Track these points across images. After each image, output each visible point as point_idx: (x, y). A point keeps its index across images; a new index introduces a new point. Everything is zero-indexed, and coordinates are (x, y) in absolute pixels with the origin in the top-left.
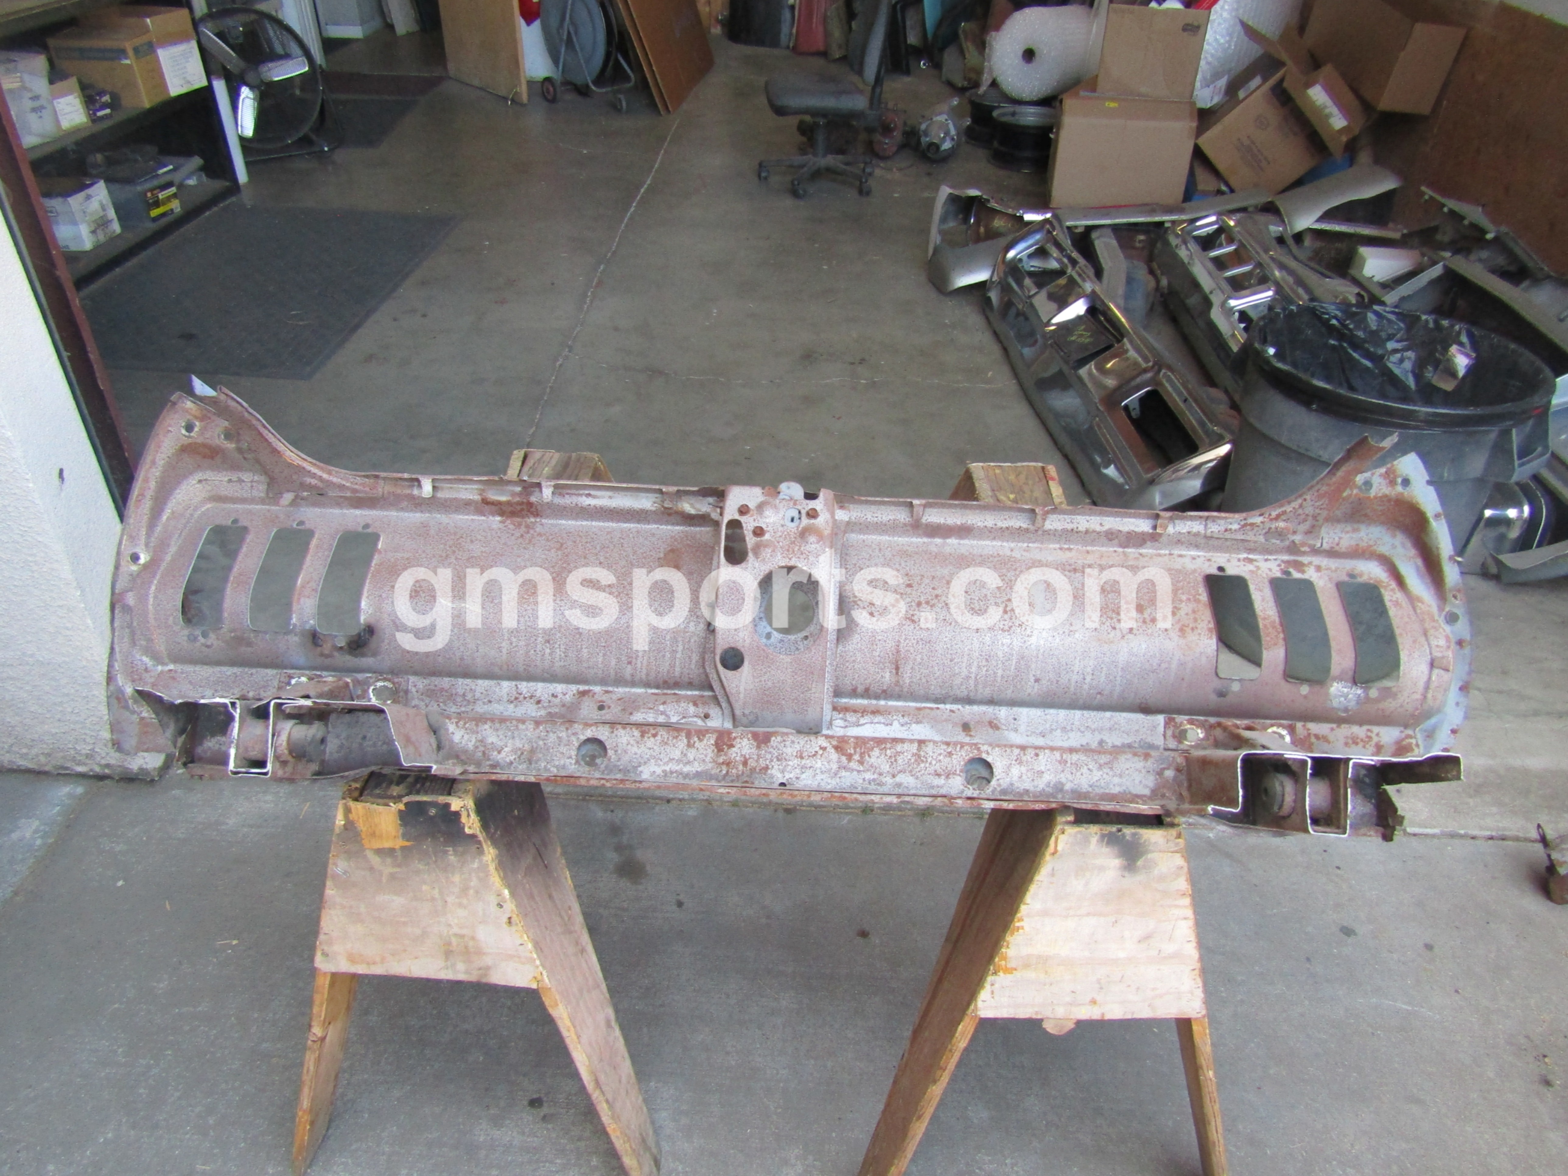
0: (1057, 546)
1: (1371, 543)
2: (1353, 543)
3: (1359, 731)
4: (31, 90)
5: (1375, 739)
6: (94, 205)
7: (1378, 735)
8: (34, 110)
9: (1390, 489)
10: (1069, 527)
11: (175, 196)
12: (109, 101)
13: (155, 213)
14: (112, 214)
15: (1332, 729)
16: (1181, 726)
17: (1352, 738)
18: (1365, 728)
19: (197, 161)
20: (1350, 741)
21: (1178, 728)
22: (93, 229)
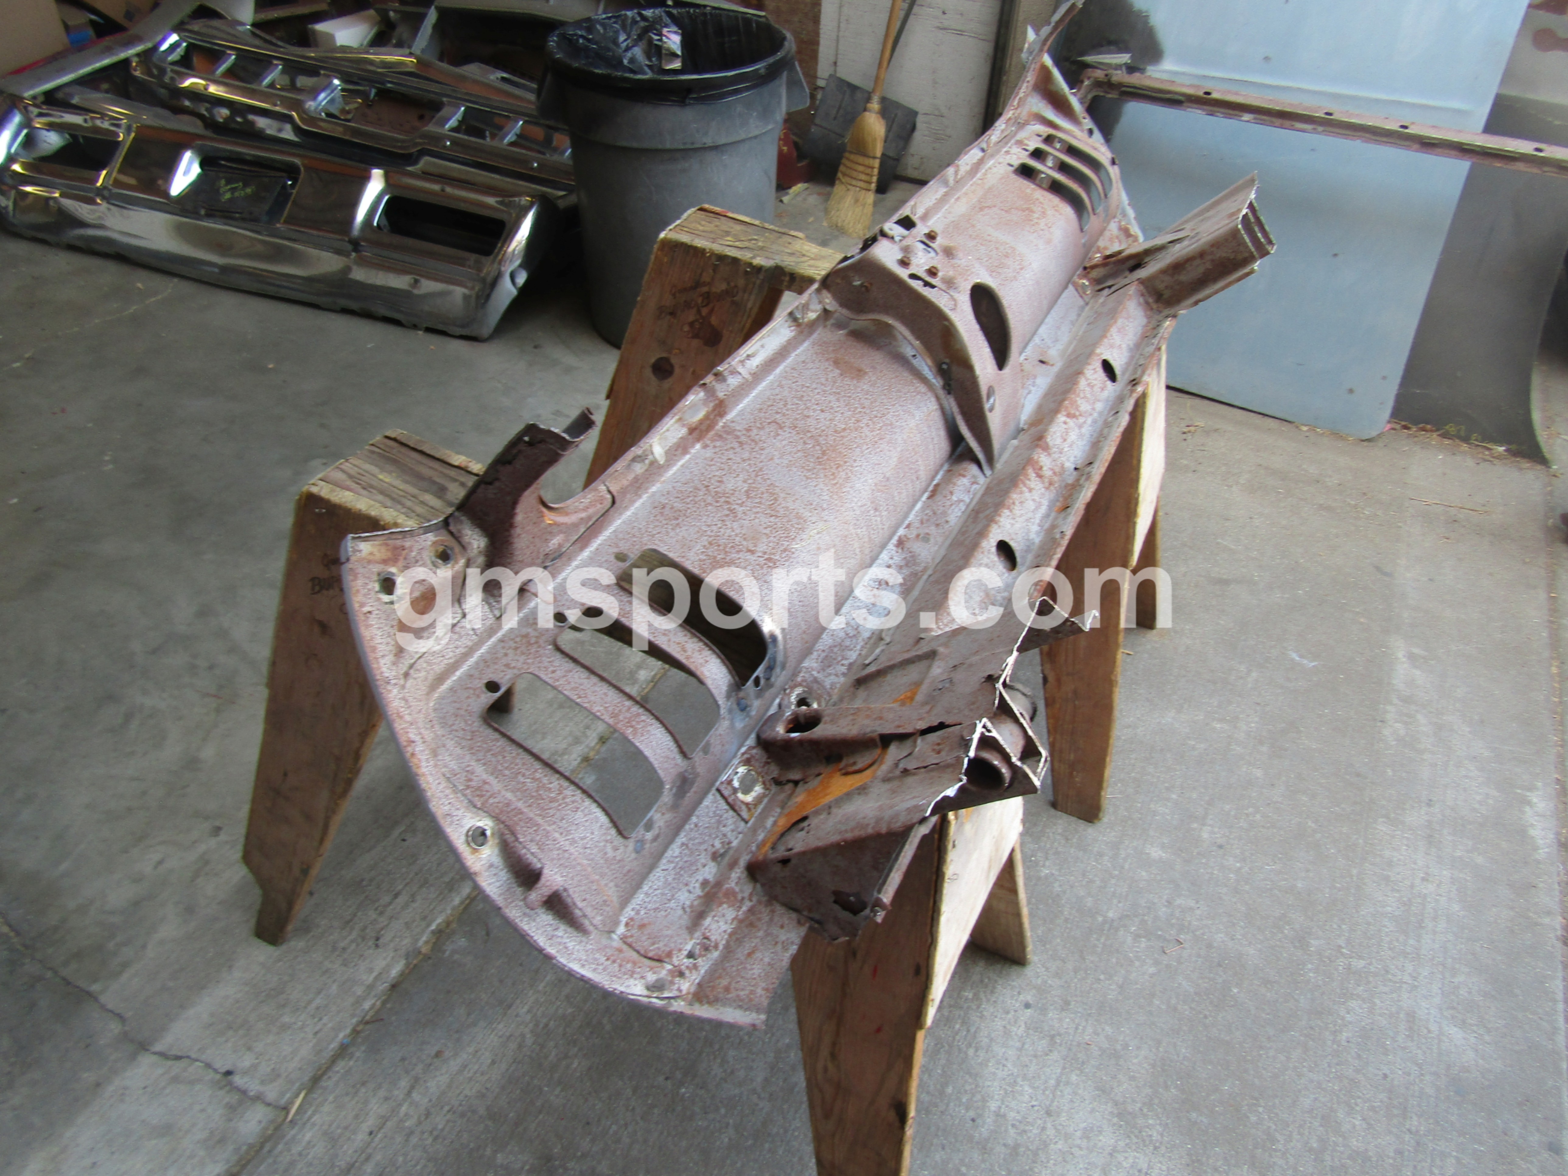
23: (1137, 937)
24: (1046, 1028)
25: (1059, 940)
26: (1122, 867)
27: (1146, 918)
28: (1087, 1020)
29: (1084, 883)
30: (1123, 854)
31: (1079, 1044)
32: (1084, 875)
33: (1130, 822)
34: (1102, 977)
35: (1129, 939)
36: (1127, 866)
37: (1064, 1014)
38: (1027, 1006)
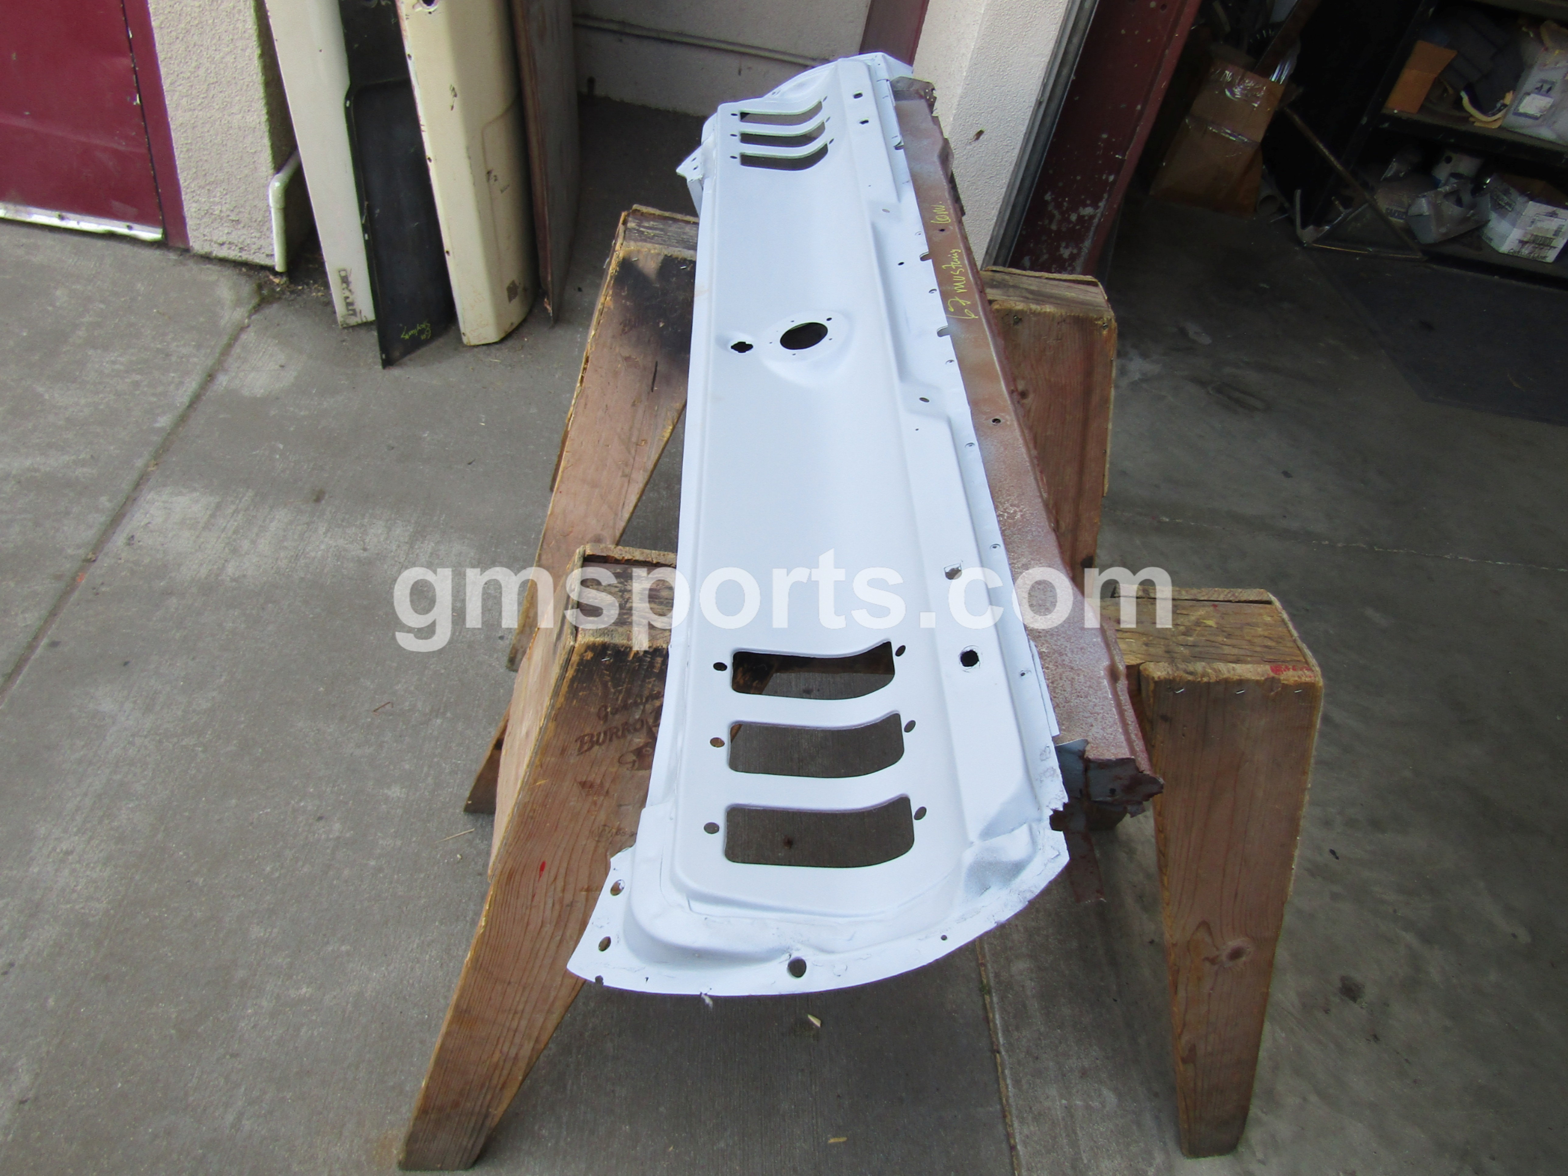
6: (1553, 224)
14: (1560, 244)
22: (1525, 239)
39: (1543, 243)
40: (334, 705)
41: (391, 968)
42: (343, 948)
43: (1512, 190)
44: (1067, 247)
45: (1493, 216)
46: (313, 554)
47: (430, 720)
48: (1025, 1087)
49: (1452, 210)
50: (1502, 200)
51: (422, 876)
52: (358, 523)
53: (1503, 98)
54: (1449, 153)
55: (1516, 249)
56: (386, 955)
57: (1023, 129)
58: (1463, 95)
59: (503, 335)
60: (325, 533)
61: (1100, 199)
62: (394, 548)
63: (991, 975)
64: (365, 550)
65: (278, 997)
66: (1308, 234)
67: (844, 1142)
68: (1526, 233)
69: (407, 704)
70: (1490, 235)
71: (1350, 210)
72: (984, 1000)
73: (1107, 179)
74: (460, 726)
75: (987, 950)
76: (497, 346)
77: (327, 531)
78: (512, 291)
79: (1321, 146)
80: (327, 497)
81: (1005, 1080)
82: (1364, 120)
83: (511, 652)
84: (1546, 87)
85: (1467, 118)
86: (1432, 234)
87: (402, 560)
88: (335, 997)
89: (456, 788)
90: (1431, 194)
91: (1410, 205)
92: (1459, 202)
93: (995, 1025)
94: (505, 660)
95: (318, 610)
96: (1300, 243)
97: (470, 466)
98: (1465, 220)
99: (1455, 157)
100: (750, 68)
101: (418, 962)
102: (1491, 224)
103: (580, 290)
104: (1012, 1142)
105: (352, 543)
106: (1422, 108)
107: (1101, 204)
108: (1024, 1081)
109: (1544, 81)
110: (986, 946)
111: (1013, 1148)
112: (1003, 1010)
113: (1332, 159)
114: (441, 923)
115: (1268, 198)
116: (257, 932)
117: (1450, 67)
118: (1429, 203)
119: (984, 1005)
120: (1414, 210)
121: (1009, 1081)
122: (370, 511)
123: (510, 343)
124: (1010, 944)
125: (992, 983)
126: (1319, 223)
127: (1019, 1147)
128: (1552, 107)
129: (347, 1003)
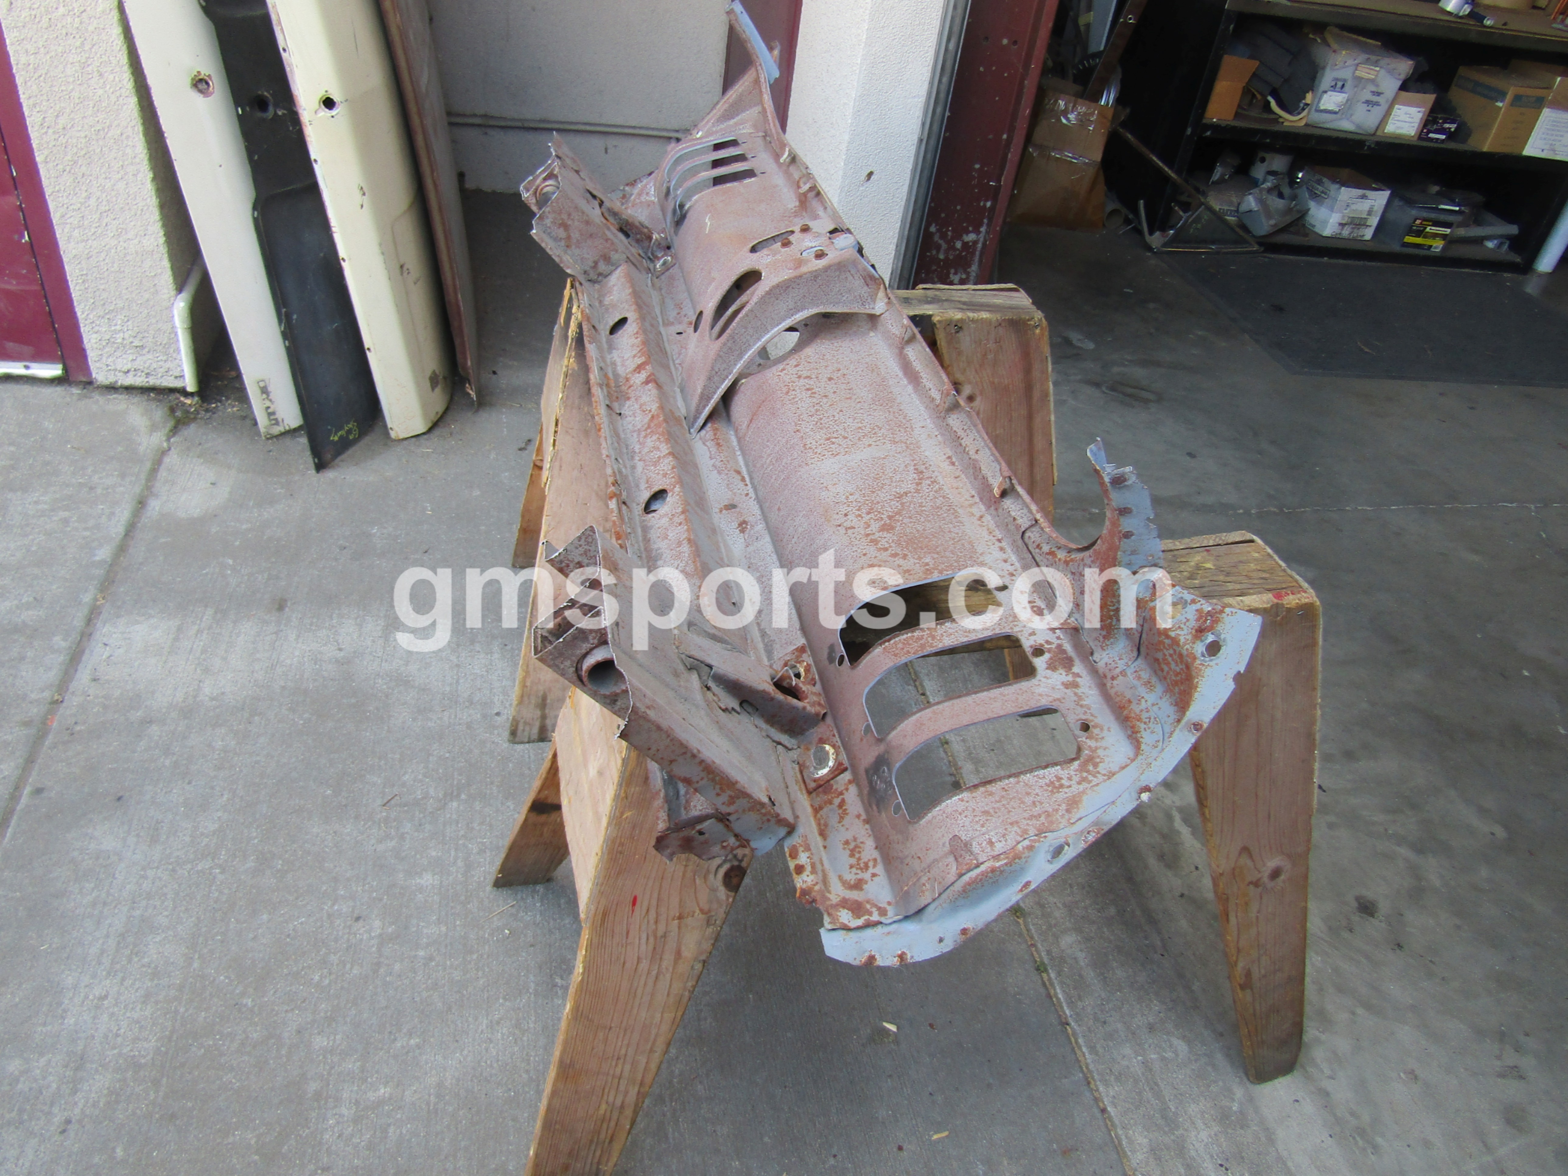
0: (950, 453)
1: (1144, 716)
2: (1128, 694)
3: (869, 851)
4: (1377, 86)
5: (867, 876)
6: (1365, 206)
7: (874, 875)
8: (1368, 102)
9: (1189, 637)
10: (960, 433)
11: (1444, 237)
12: (1453, 130)
13: (1409, 239)
14: (1374, 221)
15: (858, 816)
16: (799, 663)
17: (856, 847)
18: (876, 854)
19: (1513, 230)
20: (851, 846)
21: (797, 662)
22: (1344, 222)
23: (426, 796)
24: (479, 707)
25: (493, 765)
26: (456, 850)
27: (422, 815)
28: (450, 723)
29: (488, 819)
30: (460, 863)
31: (451, 707)
32: (491, 826)
33: (463, 898)
34: (447, 755)
35: (432, 792)
36: (453, 853)
37: (469, 720)
38: (498, 714)
39: (1359, 223)
40: (346, 806)
41: (465, 1052)
42: (412, 1042)
43: (1325, 180)
44: (955, 273)
45: (1312, 204)
46: (288, 662)
47: (445, 804)
48: (1101, 1051)
49: (1277, 204)
50: (1317, 189)
51: (475, 956)
52: (327, 625)
53: (1304, 98)
54: (1261, 154)
55: (1338, 231)
56: (457, 1041)
57: (910, 166)
58: (1270, 98)
59: (430, 425)
60: (297, 639)
61: (981, 225)
62: (369, 643)
63: (1043, 954)
64: (340, 650)
65: (357, 1103)
66: (1156, 240)
67: (947, 1136)
68: (1343, 216)
69: (419, 792)
70: (1312, 221)
71: (1190, 213)
72: (1042, 978)
73: (985, 205)
74: (478, 806)
75: (1033, 931)
76: (425, 437)
77: (298, 636)
78: (434, 381)
79: (1154, 158)
80: (289, 604)
81: (1080, 1048)
82: (1189, 131)
83: (512, 725)
84: (1340, 84)
85: (1277, 119)
86: (1264, 226)
87: (380, 654)
88: (415, 1091)
89: (487, 866)
90: (1256, 191)
91: (1239, 204)
92: (1281, 196)
93: (1058, 999)
94: (506, 734)
95: (306, 716)
96: (1150, 249)
97: (426, 554)
98: (1290, 210)
99: (1268, 156)
100: (615, 146)
101: (491, 1041)
102: (1310, 212)
103: (494, 373)
104: (1101, 1105)
105: (325, 645)
106: (1237, 115)
107: (983, 229)
108: (1098, 1046)
109: (1337, 80)
110: (1031, 927)
111: (1104, 1111)
112: (1062, 983)
113: (1166, 169)
114: (505, 999)
115: (1114, 212)
116: (320, 1042)
117: (1254, 75)
118: (1256, 199)
119: (1044, 984)
120: (1244, 208)
121: (1084, 1049)
122: (337, 612)
123: (437, 432)
124: (1053, 922)
125: (1046, 961)
126: (1163, 229)
127: (1109, 1109)
128: (1348, 100)
129: (430, 1095)
